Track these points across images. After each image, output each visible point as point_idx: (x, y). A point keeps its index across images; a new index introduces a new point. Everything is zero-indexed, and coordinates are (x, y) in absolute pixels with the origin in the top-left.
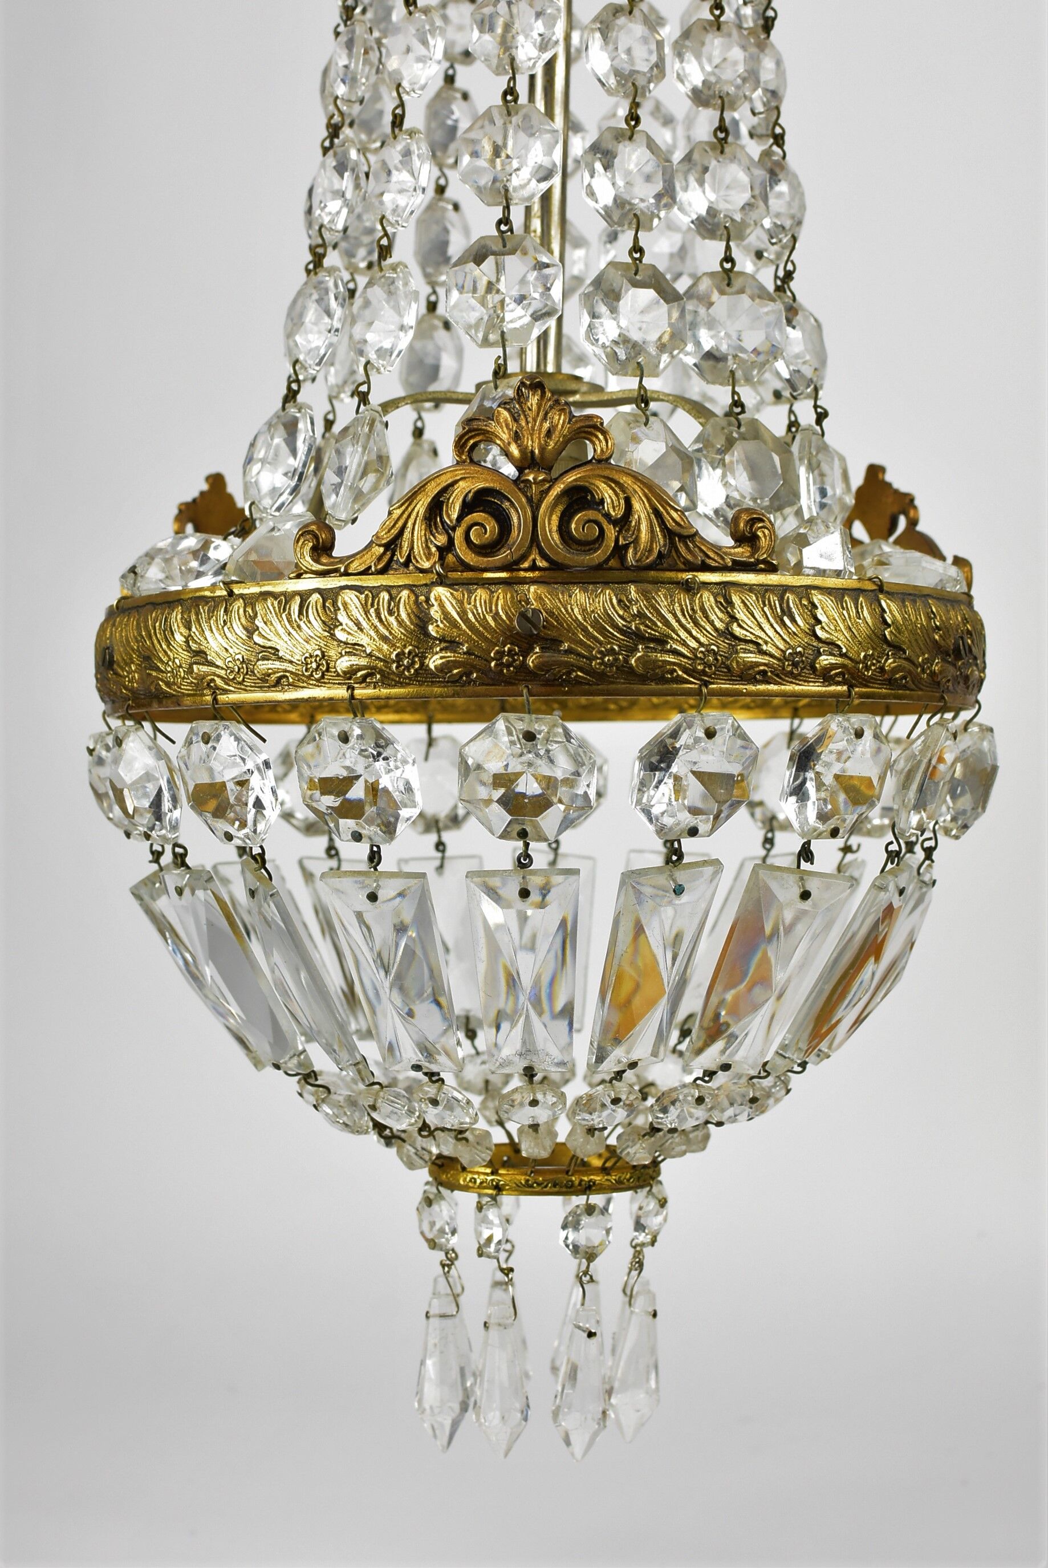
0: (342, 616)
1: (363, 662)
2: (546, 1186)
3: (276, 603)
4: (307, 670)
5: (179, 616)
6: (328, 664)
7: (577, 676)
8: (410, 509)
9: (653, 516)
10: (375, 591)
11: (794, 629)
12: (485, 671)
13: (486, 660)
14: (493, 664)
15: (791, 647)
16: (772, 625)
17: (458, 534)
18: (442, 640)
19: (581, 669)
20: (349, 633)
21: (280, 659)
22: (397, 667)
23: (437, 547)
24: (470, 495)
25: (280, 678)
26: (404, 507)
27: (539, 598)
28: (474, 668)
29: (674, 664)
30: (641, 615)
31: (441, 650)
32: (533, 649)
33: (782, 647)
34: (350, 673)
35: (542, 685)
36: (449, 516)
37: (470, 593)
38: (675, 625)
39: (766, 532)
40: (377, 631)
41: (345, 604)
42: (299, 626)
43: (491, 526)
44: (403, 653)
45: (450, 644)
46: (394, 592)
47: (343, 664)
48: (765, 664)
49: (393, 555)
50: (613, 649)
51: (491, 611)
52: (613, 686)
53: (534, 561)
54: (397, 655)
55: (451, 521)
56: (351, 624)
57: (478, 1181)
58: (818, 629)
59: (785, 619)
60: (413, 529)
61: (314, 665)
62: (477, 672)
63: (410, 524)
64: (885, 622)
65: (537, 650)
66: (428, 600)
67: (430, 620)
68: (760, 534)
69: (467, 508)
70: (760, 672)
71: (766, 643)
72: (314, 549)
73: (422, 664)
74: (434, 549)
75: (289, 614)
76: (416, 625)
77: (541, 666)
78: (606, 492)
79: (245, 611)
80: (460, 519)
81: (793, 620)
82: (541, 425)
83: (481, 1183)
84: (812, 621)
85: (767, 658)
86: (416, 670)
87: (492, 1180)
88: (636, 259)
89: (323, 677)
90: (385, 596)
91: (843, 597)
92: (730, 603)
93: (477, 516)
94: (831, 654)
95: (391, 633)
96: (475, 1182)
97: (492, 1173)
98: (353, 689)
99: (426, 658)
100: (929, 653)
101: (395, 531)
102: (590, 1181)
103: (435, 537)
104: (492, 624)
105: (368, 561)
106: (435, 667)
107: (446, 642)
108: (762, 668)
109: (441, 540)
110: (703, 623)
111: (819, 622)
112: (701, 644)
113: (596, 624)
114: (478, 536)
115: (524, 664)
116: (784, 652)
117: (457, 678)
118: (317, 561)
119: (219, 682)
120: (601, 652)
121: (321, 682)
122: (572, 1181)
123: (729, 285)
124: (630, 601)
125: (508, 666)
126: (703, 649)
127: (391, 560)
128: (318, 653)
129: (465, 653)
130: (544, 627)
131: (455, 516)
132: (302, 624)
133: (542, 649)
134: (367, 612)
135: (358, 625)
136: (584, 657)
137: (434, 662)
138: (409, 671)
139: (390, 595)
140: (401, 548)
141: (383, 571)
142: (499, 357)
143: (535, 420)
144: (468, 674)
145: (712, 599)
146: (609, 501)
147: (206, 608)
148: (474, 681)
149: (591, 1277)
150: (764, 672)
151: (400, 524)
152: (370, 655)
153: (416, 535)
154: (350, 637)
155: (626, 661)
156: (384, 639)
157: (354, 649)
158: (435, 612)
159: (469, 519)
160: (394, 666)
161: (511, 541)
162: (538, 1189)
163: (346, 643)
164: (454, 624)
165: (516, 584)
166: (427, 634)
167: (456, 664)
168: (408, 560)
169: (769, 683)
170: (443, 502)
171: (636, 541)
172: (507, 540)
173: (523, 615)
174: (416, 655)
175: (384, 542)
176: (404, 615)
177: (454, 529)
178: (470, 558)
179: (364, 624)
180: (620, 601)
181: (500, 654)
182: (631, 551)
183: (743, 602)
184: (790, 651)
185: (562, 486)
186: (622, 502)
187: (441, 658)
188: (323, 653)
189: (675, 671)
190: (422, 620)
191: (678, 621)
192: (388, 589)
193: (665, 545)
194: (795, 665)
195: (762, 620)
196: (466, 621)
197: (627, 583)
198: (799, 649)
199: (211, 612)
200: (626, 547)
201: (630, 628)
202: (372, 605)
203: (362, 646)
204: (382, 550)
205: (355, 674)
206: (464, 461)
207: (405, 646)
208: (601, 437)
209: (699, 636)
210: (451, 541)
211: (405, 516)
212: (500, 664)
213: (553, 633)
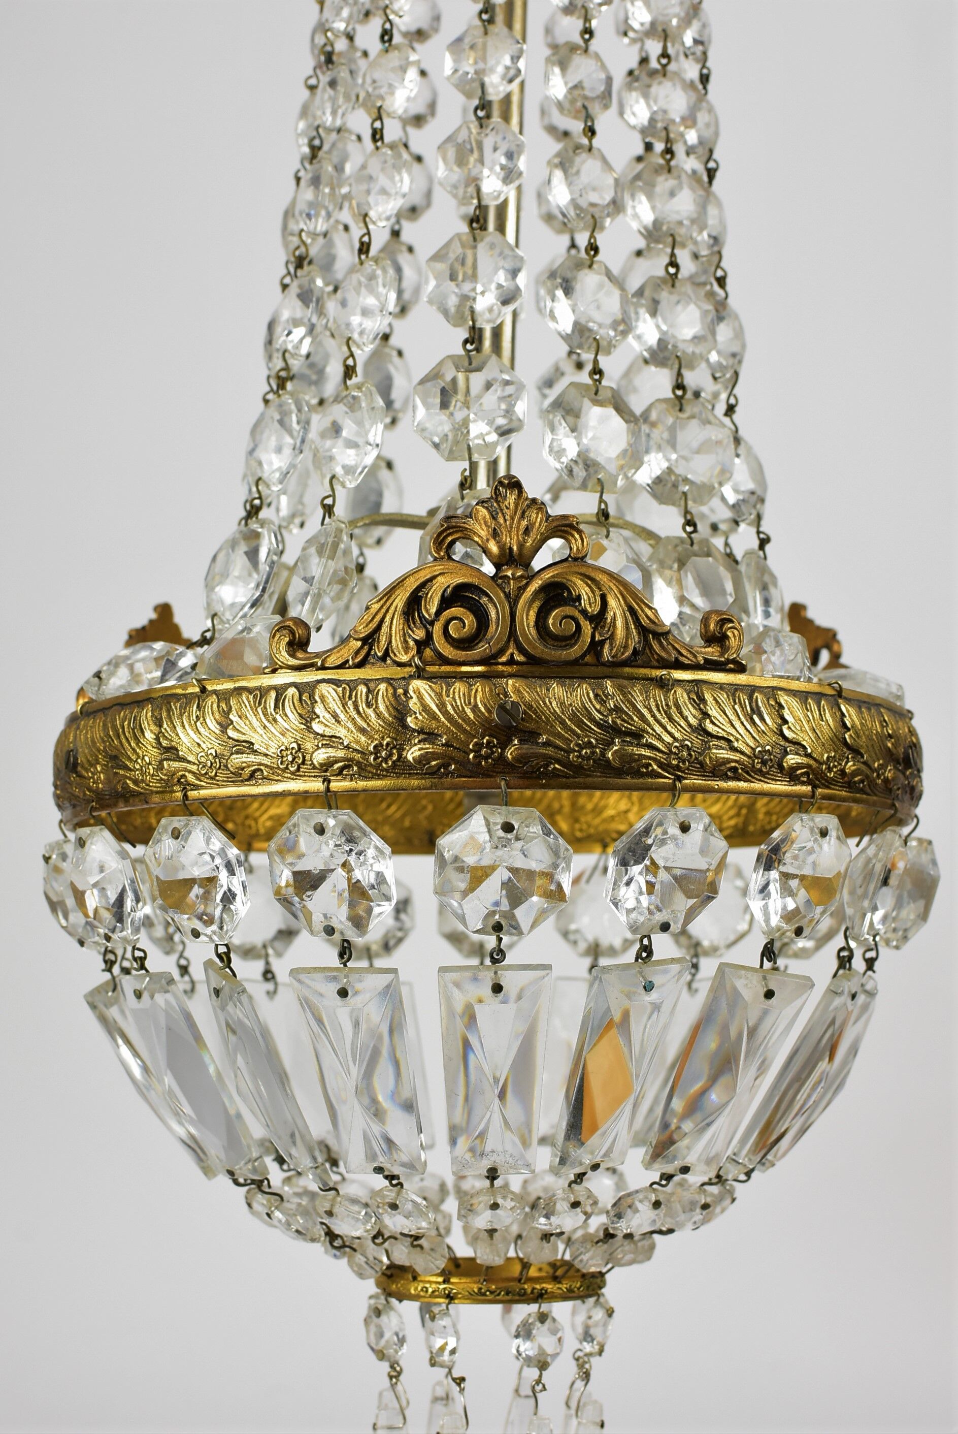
0: (319, 709)
1: (341, 754)
2: (499, 1295)
3: (251, 697)
4: (282, 763)
5: (150, 714)
6: (304, 757)
7: (555, 768)
8: (388, 604)
9: (628, 614)
10: (352, 685)
11: (763, 728)
12: (463, 763)
13: (465, 752)
14: (471, 756)
15: (760, 745)
16: (742, 723)
17: (437, 629)
18: (420, 732)
19: (558, 762)
20: (326, 726)
21: (255, 752)
22: (375, 759)
23: (416, 641)
24: (449, 590)
25: (254, 771)
26: (382, 602)
27: (517, 691)
28: (453, 760)
29: (650, 758)
30: (617, 709)
31: (420, 742)
32: (512, 741)
33: (752, 745)
34: (326, 766)
35: (519, 777)
36: (427, 611)
37: (449, 686)
38: (651, 720)
39: (736, 632)
40: (355, 724)
41: (322, 698)
42: (275, 720)
43: (470, 620)
44: (382, 745)
45: (429, 736)
46: (372, 685)
47: (320, 756)
48: (736, 761)
49: (370, 649)
50: (590, 742)
51: (470, 703)
52: (590, 779)
53: (512, 655)
54: (375, 747)
55: (429, 615)
56: (328, 716)
57: (430, 1290)
58: (785, 728)
59: (755, 717)
60: (391, 623)
61: (290, 758)
62: (455, 764)
63: (388, 619)
64: (844, 725)
65: (516, 742)
66: (406, 692)
67: (409, 712)
68: (729, 634)
69: (446, 602)
70: (730, 769)
71: (737, 740)
72: (290, 644)
73: (400, 756)
74: (412, 643)
75: (265, 708)
76: (395, 717)
77: (519, 759)
78: (583, 589)
79: (218, 706)
80: (438, 613)
81: (762, 719)
82: (519, 522)
83: (433, 1292)
84: (779, 721)
85: (738, 755)
86: (394, 762)
87: (445, 1289)
88: (596, 380)
89: (298, 769)
90: (362, 689)
91: (807, 699)
92: (703, 700)
93: (455, 611)
94: (797, 754)
95: (368, 724)
96: (427, 1291)
97: (444, 1282)
98: (329, 782)
99: (404, 749)
100: (883, 759)
101: (373, 625)
102: (542, 1289)
103: (413, 632)
104: (471, 716)
105: (346, 655)
106: (414, 758)
107: (424, 733)
108: (733, 764)
109: (420, 634)
110: (677, 719)
111: (785, 722)
112: (675, 739)
113: (574, 718)
114: (457, 630)
115: (502, 756)
116: (754, 750)
117: (436, 769)
118: (293, 656)
119: (191, 778)
120: (578, 745)
121: (296, 775)
122: (525, 1289)
123: (681, 410)
124: (606, 696)
125: (486, 758)
126: (676, 744)
127: (368, 654)
128: (295, 745)
129: (443, 745)
130: (522, 719)
131: (433, 610)
132: (278, 717)
133: (520, 741)
134: (344, 705)
135: (335, 717)
136: (562, 749)
137: (412, 753)
138: (386, 763)
139: (368, 688)
140: (379, 642)
141: (360, 665)
142: (465, 470)
143: (512, 518)
144: (446, 766)
145: (685, 695)
146: (586, 597)
147: (178, 705)
148: (452, 773)
149: (544, 1386)
150: (735, 769)
151: (378, 618)
152: (347, 747)
153: (394, 627)
154: (327, 729)
155: (603, 754)
156: (362, 731)
157: (331, 740)
158: (414, 704)
159: (447, 614)
160: (372, 758)
161: (489, 635)
162: (491, 1297)
163: (323, 736)
164: (433, 717)
165: (494, 677)
166: (405, 726)
167: (434, 756)
168: (386, 654)
169: (740, 780)
170: (421, 597)
171: (612, 637)
172: (485, 635)
173: (502, 707)
174: (394, 747)
175: (361, 636)
176: (382, 707)
177: (432, 623)
178: (448, 651)
179: (342, 716)
180: (596, 696)
181: (479, 745)
182: (607, 646)
183: (715, 699)
184: (760, 749)
185: (540, 582)
186: (598, 599)
187: (420, 749)
188: (299, 745)
189: (650, 765)
190: (400, 712)
191: (654, 716)
192: (366, 682)
193: (639, 642)
194: (764, 763)
195: (733, 717)
196: (445, 713)
197: (603, 678)
198: (768, 748)
199: (183, 709)
200: (602, 643)
201: (606, 722)
202: (350, 698)
203: (340, 738)
204: (359, 643)
205: (332, 766)
206: (442, 558)
207: (383, 738)
208: (577, 536)
209: (673, 731)
210: (429, 636)
211: (383, 610)
212: (478, 756)
213: (532, 726)
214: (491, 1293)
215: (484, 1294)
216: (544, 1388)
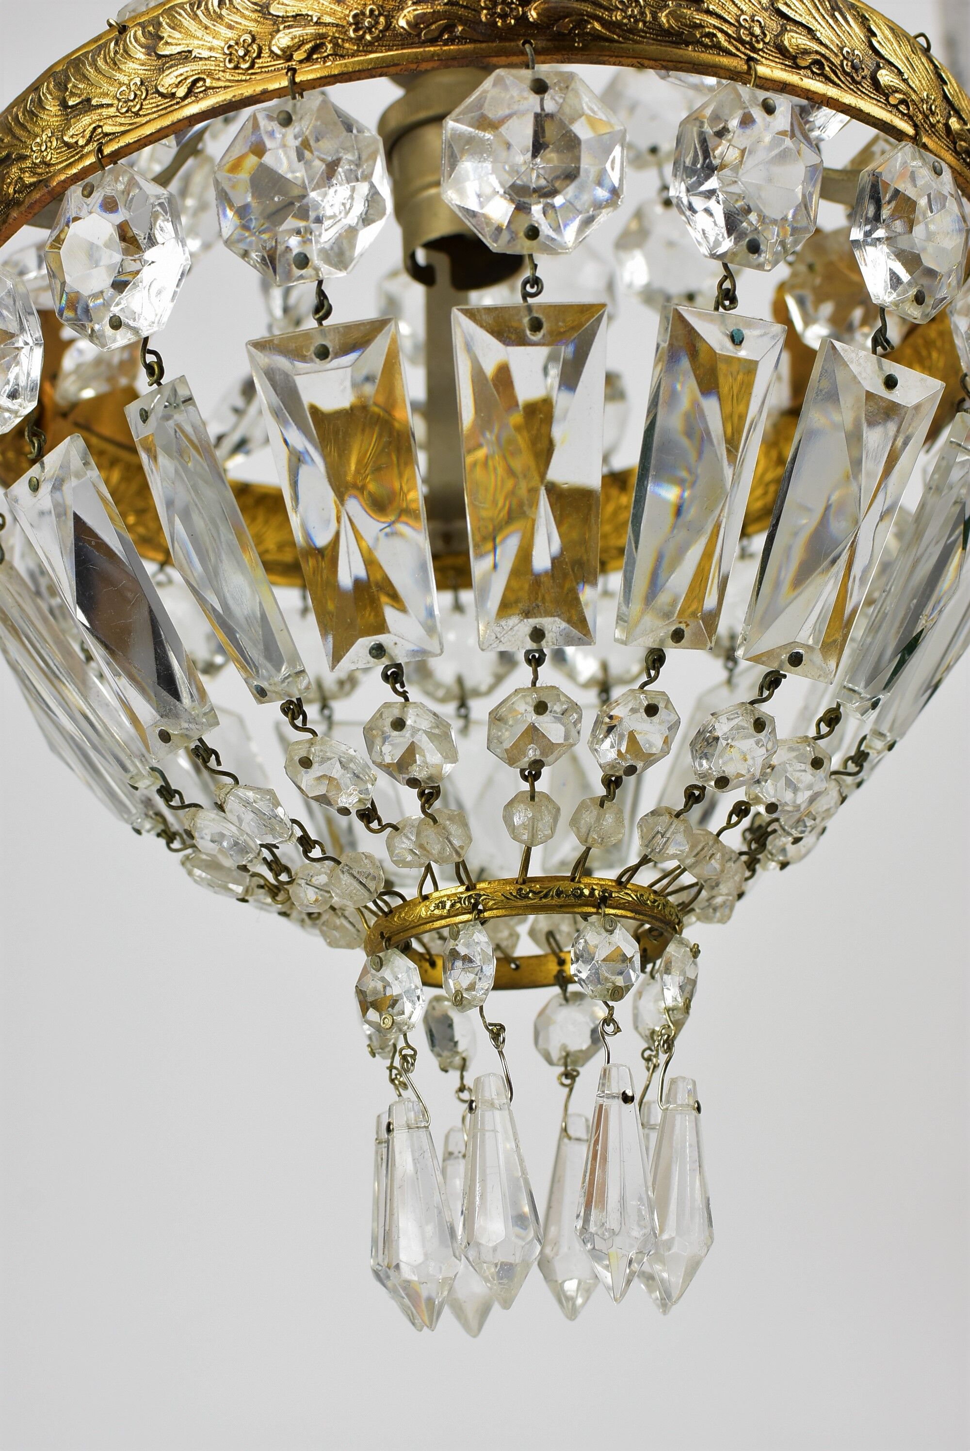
1: (309, 33)
3: (187, 6)
4: (230, 61)
6: (260, 47)
7: (593, 28)
11: (847, 30)
12: (473, 23)
13: (474, 10)
14: (483, 15)
15: (847, 46)
16: (823, 17)
19: (599, 19)
20: (288, 5)
21: (194, 60)
22: (355, 31)
25: (195, 82)
28: (459, 20)
29: (715, 27)
31: (414, 3)
33: (838, 44)
34: (291, 51)
35: (548, 40)
42: (221, 17)
44: (363, 13)
47: (282, 41)
48: (821, 55)
50: (637, 1)
52: (638, 47)
54: (355, 17)
57: (448, 904)
58: (874, 41)
61: (241, 52)
62: (462, 24)
71: (820, 33)
73: (389, 23)
75: (207, 9)
79: (144, 31)
81: (846, 21)
84: (867, 31)
85: (822, 48)
86: (381, 32)
89: (252, 67)
94: (892, 75)
98: (294, 72)
99: (393, 15)
102: (605, 890)
106: (408, 23)
108: (818, 57)
111: (872, 35)
115: (525, 16)
116: (840, 48)
117: (436, 34)
119: (107, 123)
120: (621, 2)
121: (249, 74)
122: (580, 889)
126: (746, 18)
128: (247, 37)
129: (445, 4)
132: (224, 12)
137: (405, 18)
138: (371, 33)
144: (450, 28)
148: (459, 37)
152: (318, 23)
154: (289, 9)
155: (655, 17)
157: (296, 20)
160: (351, 29)
163: (284, 17)
167: (436, 16)
174: (381, 14)
181: (493, 2)
184: (847, 50)
187: (415, 11)
188: (253, 35)
189: (715, 35)
194: (854, 69)
195: (810, 7)
198: (857, 53)
203: (307, 15)
205: (298, 50)
212: (492, 14)
214: (534, 893)
215: (526, 897)
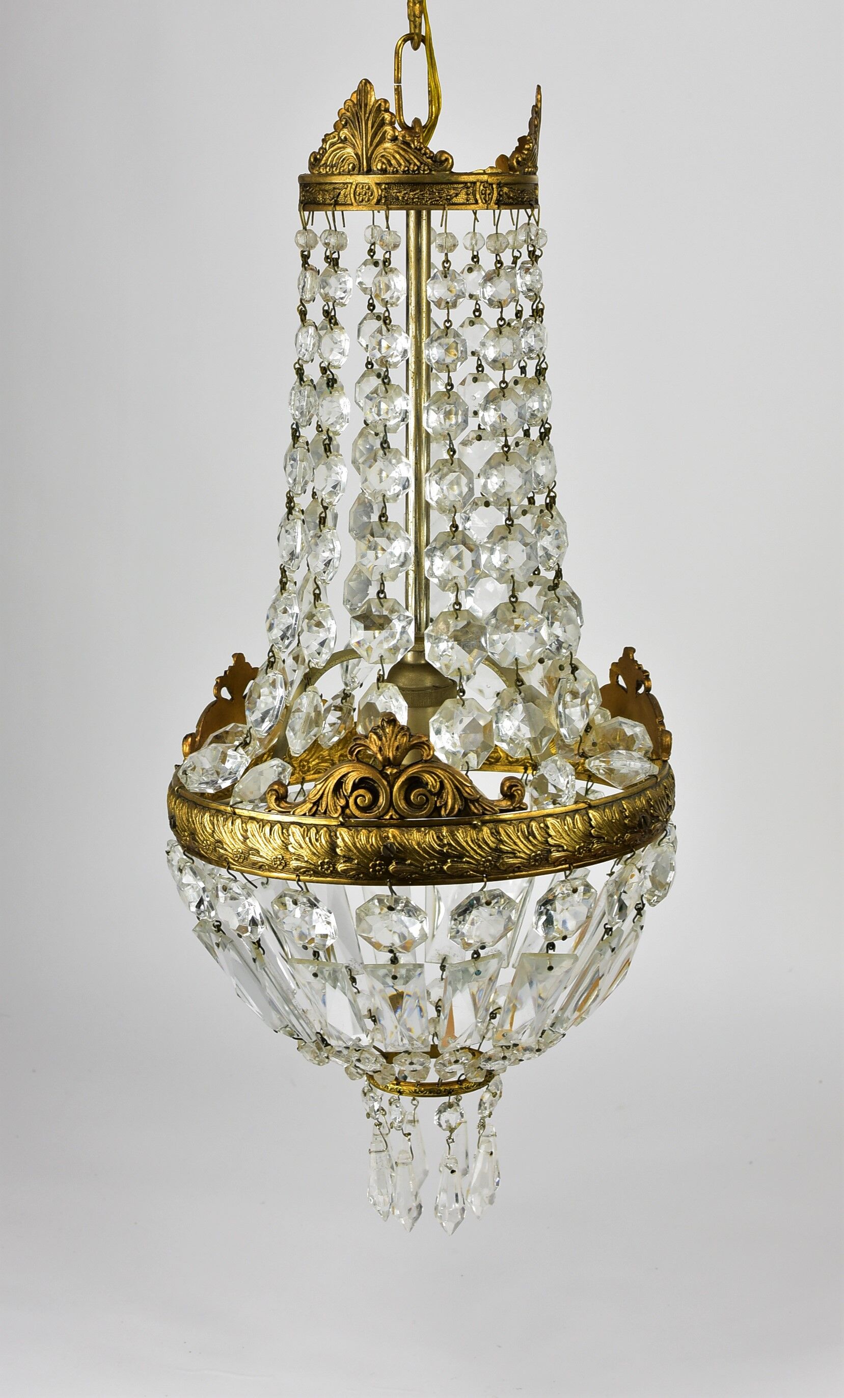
0: (291, 839)
1: (303, 865)
2: (426, 1093)
3: (258, 826)
4: (275, 864)
5: (208, 819)
6: (286, 863)
7: (416, 876)
8: (325, 785)
9: (455, 790)
10: (309, 827)
11: (536, 843)
12: (367, 873)
13: (368, 868)
14: (371, 870)
15: (534, 852)
16: (522, 842)
17: (351, 801)
18: (344, 856)
19: (418, 872)
20: (295, 849)
21: (261, 856)
22: (321, 869)
23: (341, 806)
24: (357, 780)
25: (262, 865)
26: (322, 784)
27: (394, 837)
28: (361, 872)
29: (467, 868)
30: (449, 844)
31: (344, 862)
32: (392, 863)
33: (528, 853)
34: (297, 869)
35: (397, 880)
36: (346, 790)
37: (358, 832)
38: (469, 848)
39: (519, 792)
40: (310, 850)
41: (293, 833)
42: (270, 841)
43: (368, 796)
44: (324, 862)
45: (348, 859)
46: (319, 828)
47: (294, 864)
48: (519, 863)
49: (318, 807)
50: (434, 863)
51: (369, 842)
52: (436, 880)
53: (391, 816)
54: (321, 863)
55: (347, 793)
56: (297, 844)
57: (389, 1088)
58: (549, 840)
59: (531, 838)
60: (328, 795)
61: (278, 862)
62: (363, 874)
63: (326, 792)
64: (591, 826)
65: (394, 863)
66: (336, 835)
67: (338, 846)
68: (515, 793)
69: (355, 787)
70: (517, 867)
71: (519, 852)
72: (276, 800)
73: (334, 868)
74: (339, 808)
75: (265, 832)
76: (330, 848)
77: (395, 871)
78: (429, 779)
79: (242, 827)
80: (352, 792)
81: (535, 837)
82: (394, 743)
83: (391, 1089)
84: (547, 836)
85: (519, 860)
86: (331, 871)
87: (397, 1088)
88: (457, 610)
89: (283, 868)
90: (313, 831)
91: (565, 818)
92: (498, 833)
93: (361, 791)
94: (558, 851)
95: (317, 851)
96: (388, 1088)
97: (397, 1084)
98: (299, 876)
99: (336, 865)
100: (621, 832)
101: (318, 796)
102: (451, 1089)
103: (339, 801)
104: (370, 850)
105: (305, 810)
106: (341, 869)
107: (346, 858)
108: (517, 865)
109: (342, 802)
110: (484, 846)
111: (550, 836)
112: (483, 857)
113: (424, 850)
114: (362, 802)
115: (388, 869)
116: (530, 855)
117: (353, 875)
118: (278, 806)
119: (230, 860)
120: (427, 864)
121: (282, 871)
122: (440, 1090)
123: (514, 611)
124: (443, 836)
125: (379, 871)
126: (483, 859)
127: (317, 810)
128: (280, 856)
129: (356, 864)
130: (397, 852)
131: (349, 791)
132: (271, 839)
133: (396, 863)
134: (304, 838)
135: (300, 845)
136: (419, 867)
137: (340, 867)
138: (327, 871)
139: (317, 830)
140: (322, 805)
141: (313, 815)
142: (380, 670)
143: (390, 740)
144: (358, 874)
145: (488, 831)
146: (431, 784)
147: (222, 819)
148: (361, 878)
149: (453, 1140)
150: (519, 867)
151: (321, 792)
152: (307, 862)
153: (328, 800)
154: (296, 851)
155: (442, 868)
156: (314, 854)
157: (299, 858)
158: (339, 842)
159: (356, 793)
160: (320, 868)
161: (379, 804)
162: (422, 1094)
163: (294, 854)
164: (350, 850)
165: (383, 827)
166: (336, 853)
167: (352, 869)
168: (325, 813)
169: (522, 871)
170: (343, 782)
171: (446, 804)
172: (377, 803)
173: (385, 846)
174: (331, 863)
175: (313, 801)
176: (324, 842)
177: (349, 797)
178: (357, 813)
179: (303, 845)
180: (438, 837)
181: (374, 866)
182: (443, 809)
183: (505, 832)
184: (533, 854)
185: (405, 777)
186: (438, 783)
187: (345, 866)
188: (283, 857)
189: (468, 872)
190: (333, 846)
191: (470, 846)
192: (315, 826)
193: (462, 805)
194: (536, 861)
195: (517, 841)
196: (356, 847)
197: (442, 826)
198: (539, 852)
199: (226, 820)
200: (441, 807)
201: (443, 851)
202: (307, 836)
203: (303, 856)
204: (311, 805)
205: (300, 869)
206: (354, 760)
207: (325, 859)
208: (426, 747)
209: (481, 853)
210: (347, 802)
211: (323, 788)
212: (375, 871)
213: (402, 855)
215: (418, 1093)
216: (453, 1141)
